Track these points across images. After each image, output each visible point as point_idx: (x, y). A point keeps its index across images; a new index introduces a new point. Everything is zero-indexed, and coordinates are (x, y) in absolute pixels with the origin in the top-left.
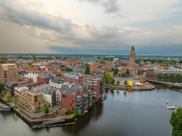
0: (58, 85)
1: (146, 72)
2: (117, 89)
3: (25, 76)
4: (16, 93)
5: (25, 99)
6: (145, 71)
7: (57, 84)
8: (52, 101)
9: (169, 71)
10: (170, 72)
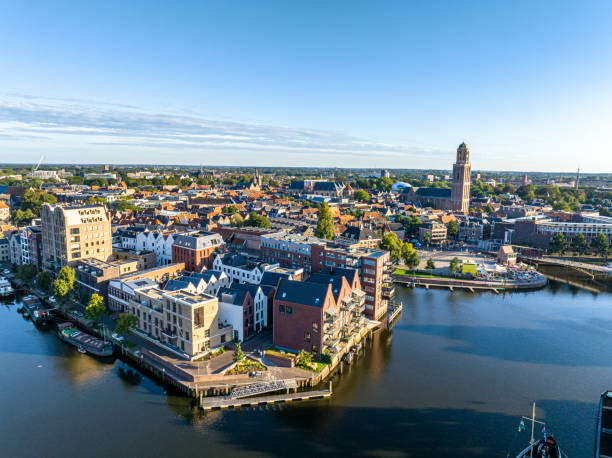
0: (246, 272)
1: (511, 231)
2: (427, 285)
3: (124, 243)
4: (117, 299)
5: (156, 319)
6: (510, 226)
7: (242, 271)
8: (245, 325)
9: (590, 229)
10: (592, 232)
